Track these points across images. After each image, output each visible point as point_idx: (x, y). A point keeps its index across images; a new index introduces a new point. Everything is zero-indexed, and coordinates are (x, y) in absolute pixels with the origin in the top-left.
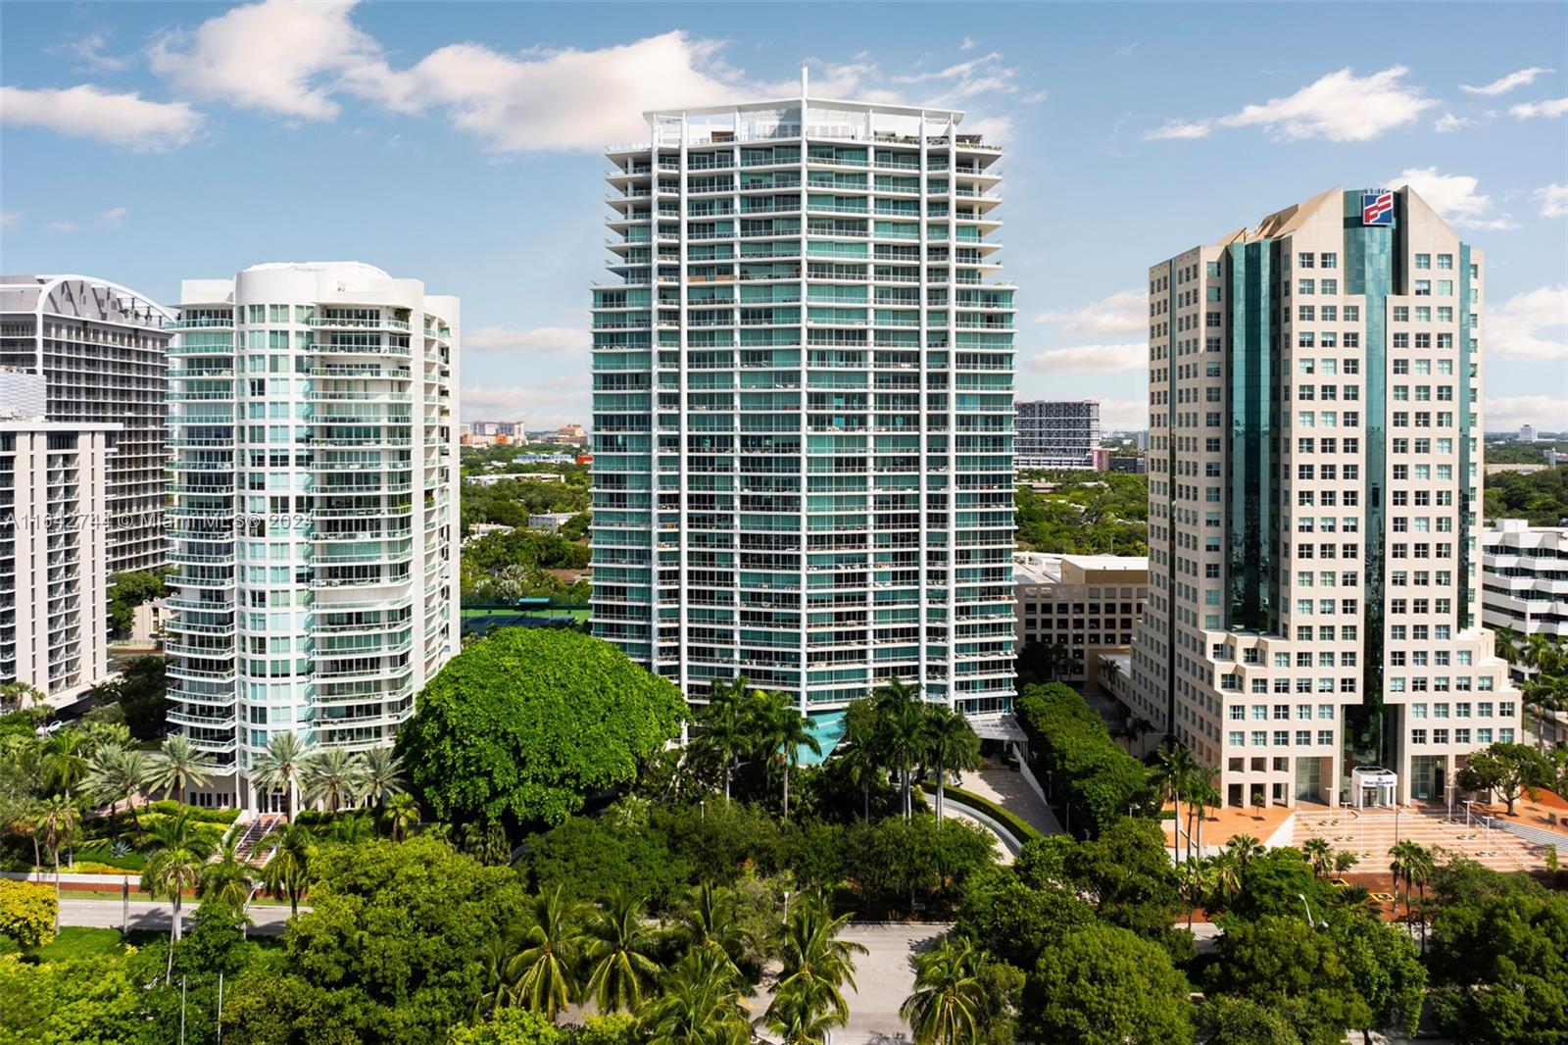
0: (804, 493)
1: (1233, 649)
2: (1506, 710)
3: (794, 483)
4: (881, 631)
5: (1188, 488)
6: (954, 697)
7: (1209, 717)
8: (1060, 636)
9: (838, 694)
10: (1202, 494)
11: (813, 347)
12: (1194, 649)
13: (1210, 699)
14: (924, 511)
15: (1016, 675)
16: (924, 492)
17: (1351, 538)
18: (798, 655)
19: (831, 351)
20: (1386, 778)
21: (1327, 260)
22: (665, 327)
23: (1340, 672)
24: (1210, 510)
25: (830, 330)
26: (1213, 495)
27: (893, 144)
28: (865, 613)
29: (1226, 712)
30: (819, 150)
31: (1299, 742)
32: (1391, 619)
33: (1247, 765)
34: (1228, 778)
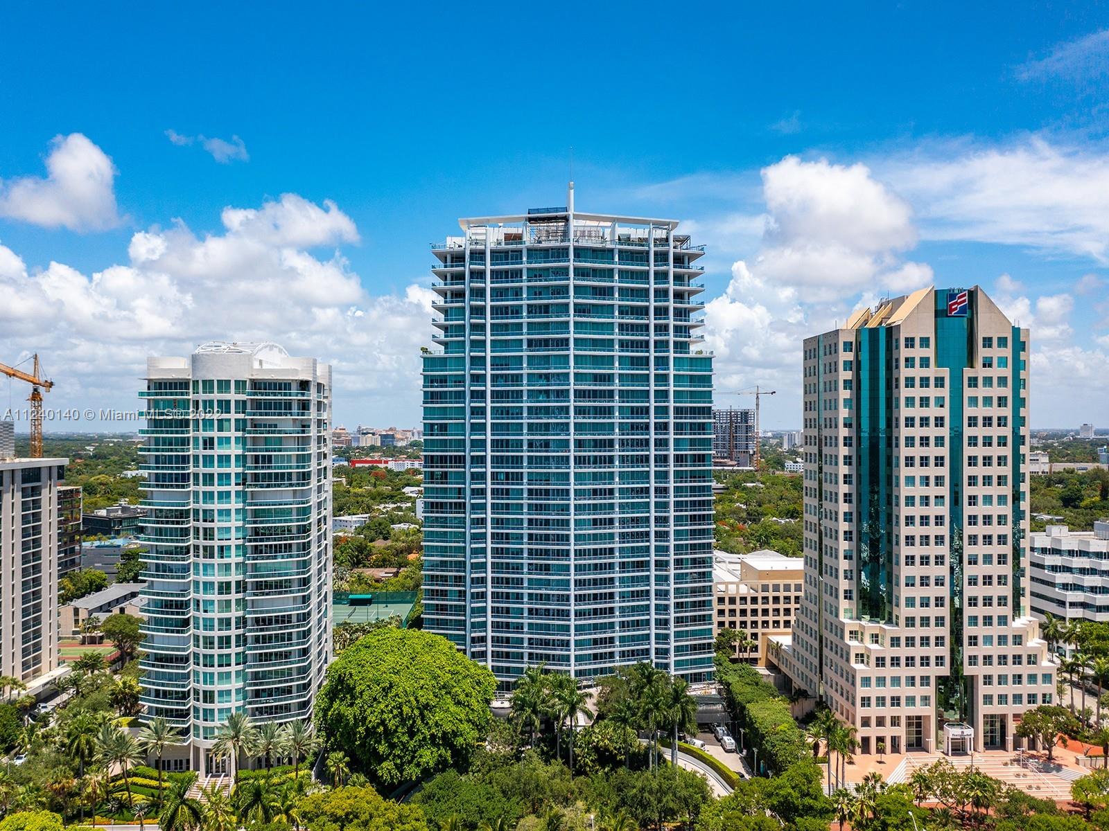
0: (572, 517)
1: (863, 633)
2: (1047, 679)
3: (565, 508)
5: (831, 512)
7: (847, 686)
11: (577, 404)
12: (836, 634)
13: (847, 673)
14: (653, 529)
15: (715, 655)
17: (940, 551)
18: (568, 641)
20: (966, 732)
21: (925, 342)
22: (476, 388)
23: (933, 651)
25: (589, 391)
26: (848, 518)
27: (631, 247)
28: (613, 594)
29: (858, 682)
30: (580, 252)
31: (907, 705)
32: (968, 612)
33: (873, 722)
34: (862, 732)
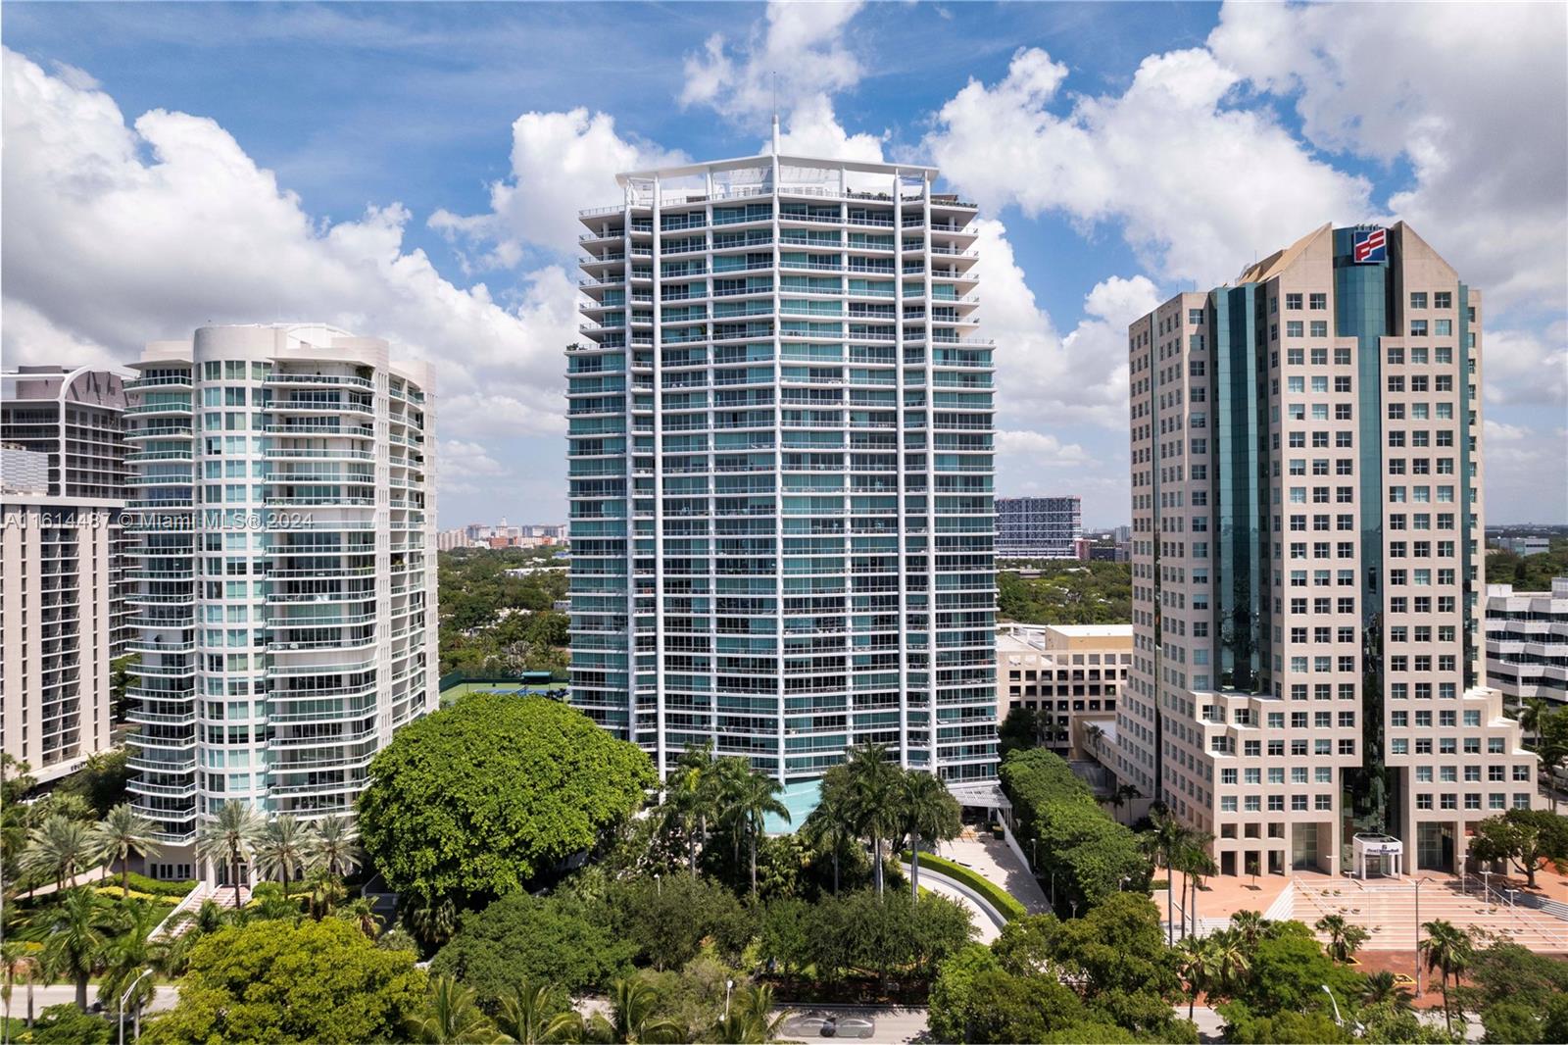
0: (779, 556)
1: (1223, 710)
2: (1521, 774)
3: (769, 545)
4: (860, 696)
5: (1173, 545)
6: (935, 764)
7: (1199, 781)
8: (1044, 703)
9: (818, 761)
10: (1188, 550)
11: (787, 406)
12: (1183, 711)
13: (1200, 763)
14: (903, 573)
15: (999, 741)
16: (903, 554)
17: (1346, 592)
18: (776, 721)
19: (805, 411)
20: (1390, 846)
21: (1317, 301)
22: (640, 390)
23: (1336, 733)
24: (1197, 566)
25: (805, 389)
26: (1201, 550)
27: (866, 201)
28: (844, 678)
29: (1218, 775)
30: (791, 208)
31: (1295, 807)
32: (1391, 677)
33: (1241, 831)
34: (1221, 845)
